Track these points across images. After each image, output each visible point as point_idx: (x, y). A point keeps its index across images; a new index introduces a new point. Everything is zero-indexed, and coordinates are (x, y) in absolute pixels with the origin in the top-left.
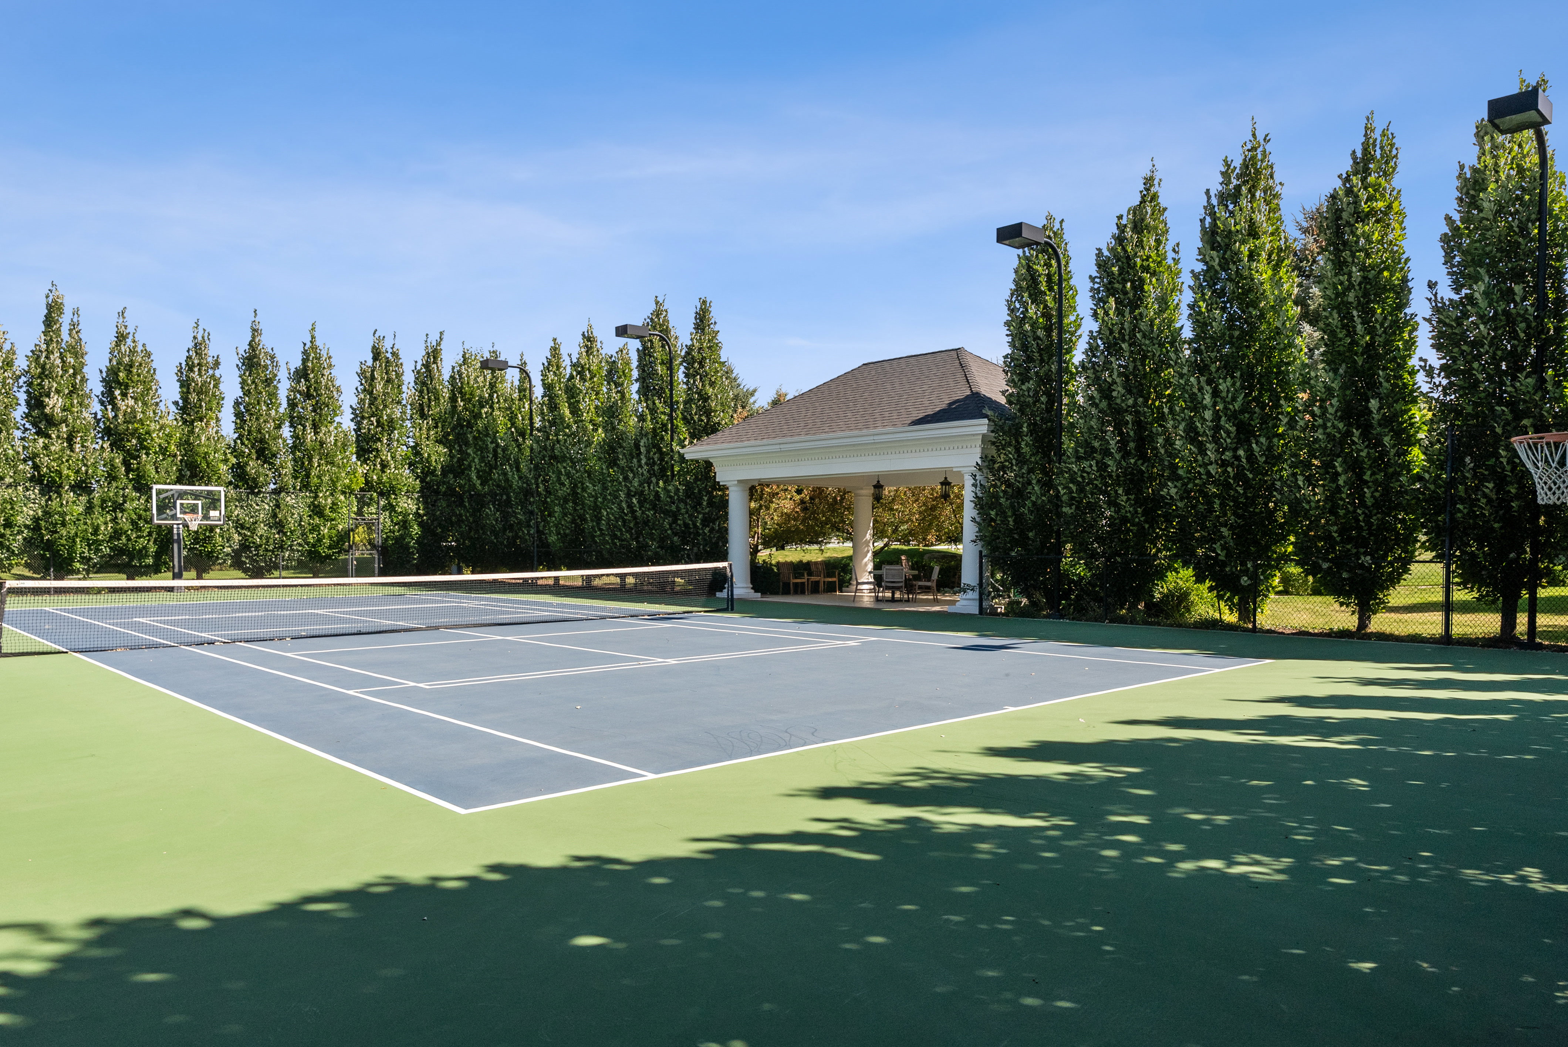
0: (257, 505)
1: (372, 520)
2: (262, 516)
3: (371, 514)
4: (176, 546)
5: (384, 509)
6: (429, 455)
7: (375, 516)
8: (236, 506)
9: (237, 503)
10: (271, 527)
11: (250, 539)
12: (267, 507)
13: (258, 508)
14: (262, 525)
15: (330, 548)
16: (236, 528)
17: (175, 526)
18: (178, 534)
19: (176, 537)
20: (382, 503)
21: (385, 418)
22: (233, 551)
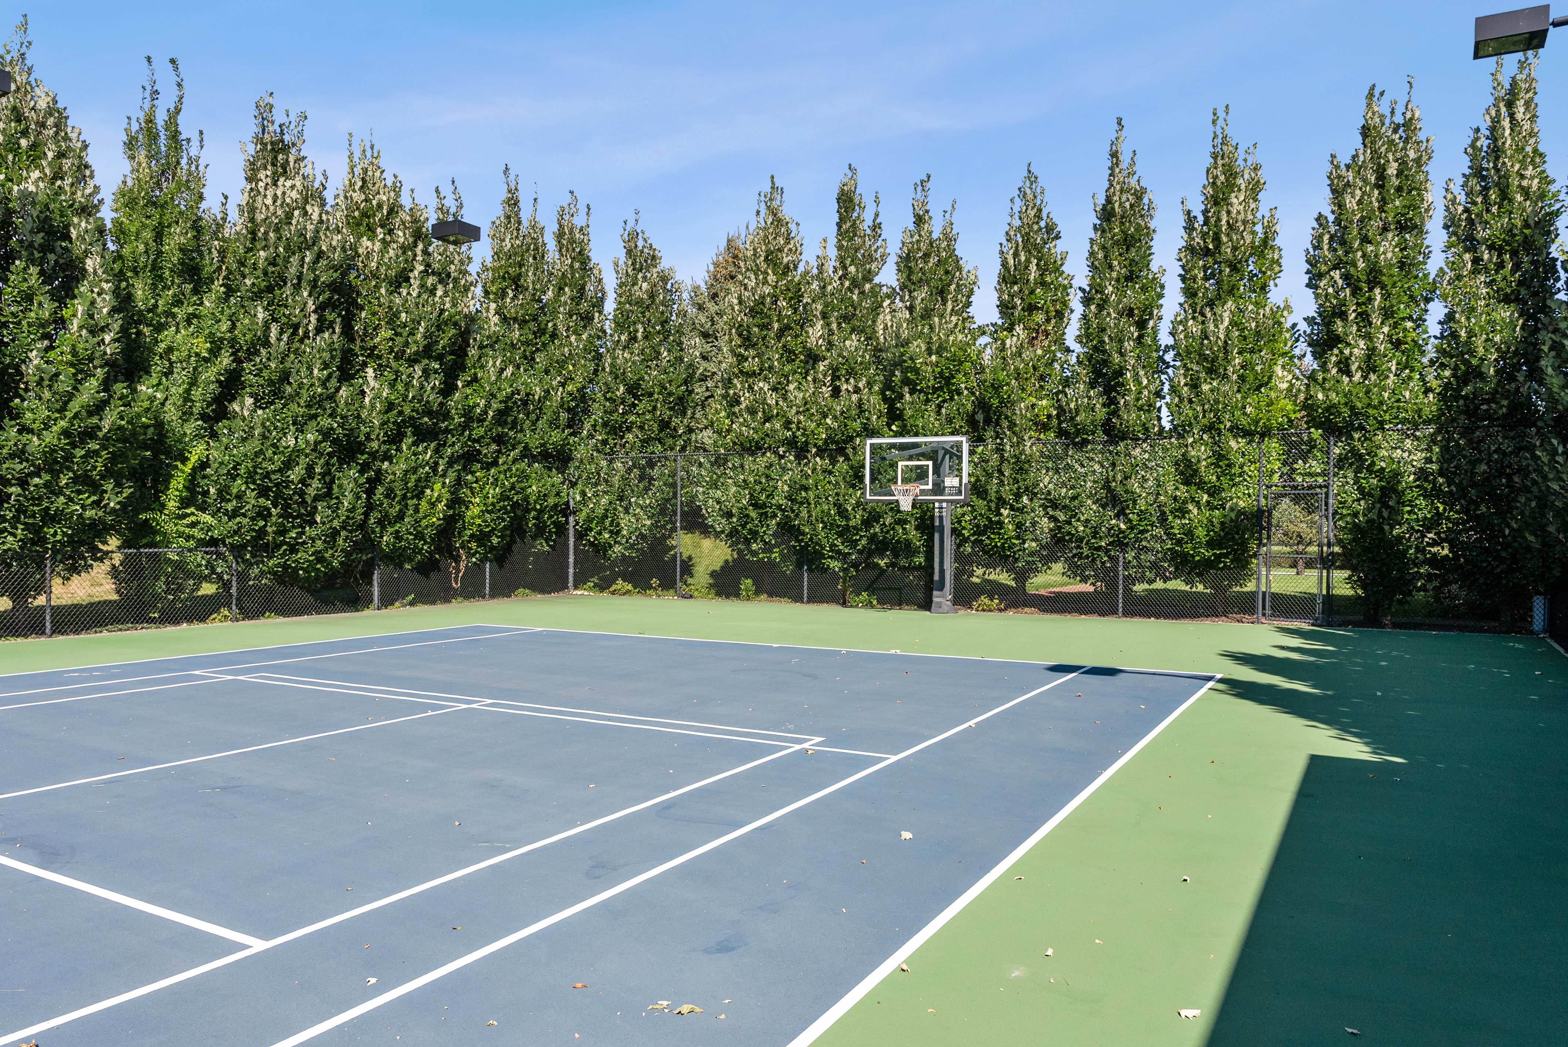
0: (1083, 466)
1: (1310, 487)
2: (1089, 484)
3: (1311, 475)
4: (937, 536)
5: (1341, 462)
6: (1471, 334)
7: (1320, 480)
8: (1048, 469)
9: (1050, 465)
10: (1104, 506)
11: (1067, 527)
12: (1097, 467)
13: (1083, 470)
14: (1089, 502)
15: (1210, 544)
16: (1045, 507)
17: (937, 505)
18: (941, 518)
19: (937, 523)
20: (1337, 451)
21: (1361, 265)
22: (1042, 547)
